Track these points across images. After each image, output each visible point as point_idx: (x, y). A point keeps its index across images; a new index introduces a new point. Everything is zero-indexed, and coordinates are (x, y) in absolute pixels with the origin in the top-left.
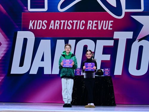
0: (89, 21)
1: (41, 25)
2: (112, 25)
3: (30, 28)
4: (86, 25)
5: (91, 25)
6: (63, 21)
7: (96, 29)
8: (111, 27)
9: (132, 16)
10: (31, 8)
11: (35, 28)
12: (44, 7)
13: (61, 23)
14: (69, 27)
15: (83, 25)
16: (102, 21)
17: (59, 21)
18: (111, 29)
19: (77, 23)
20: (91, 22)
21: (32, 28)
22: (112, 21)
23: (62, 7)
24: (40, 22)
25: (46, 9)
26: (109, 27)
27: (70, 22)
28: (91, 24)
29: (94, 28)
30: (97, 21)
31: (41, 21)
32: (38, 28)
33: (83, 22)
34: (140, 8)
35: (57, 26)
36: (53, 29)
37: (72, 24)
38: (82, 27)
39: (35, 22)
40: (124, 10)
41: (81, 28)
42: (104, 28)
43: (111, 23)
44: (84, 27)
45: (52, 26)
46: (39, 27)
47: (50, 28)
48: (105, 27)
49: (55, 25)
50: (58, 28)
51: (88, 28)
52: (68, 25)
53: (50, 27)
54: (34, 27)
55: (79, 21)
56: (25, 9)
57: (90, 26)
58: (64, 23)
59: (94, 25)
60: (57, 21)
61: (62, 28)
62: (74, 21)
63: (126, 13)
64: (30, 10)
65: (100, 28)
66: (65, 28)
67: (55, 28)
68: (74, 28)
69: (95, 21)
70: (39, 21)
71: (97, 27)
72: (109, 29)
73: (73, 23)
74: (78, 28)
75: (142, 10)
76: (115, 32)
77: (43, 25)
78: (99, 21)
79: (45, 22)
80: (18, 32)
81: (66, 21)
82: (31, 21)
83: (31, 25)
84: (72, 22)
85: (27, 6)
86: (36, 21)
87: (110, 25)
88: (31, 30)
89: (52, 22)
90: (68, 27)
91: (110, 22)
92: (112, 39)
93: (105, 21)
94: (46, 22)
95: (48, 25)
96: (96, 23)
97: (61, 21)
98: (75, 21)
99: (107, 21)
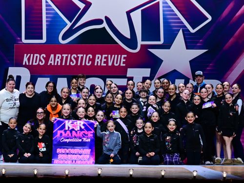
0: (97, 56)
1: (38, 59)
2: (124, 60)
3: (24, 64)
4: (93, 60)
5: (100, 60)
6: (65, 56)
7: (105, 65)
8: (124, 63)
9: (149, 50)
10: (26, 39)
11: (30, 64)
12: (41, 38)
13: (62, 57)
14: (73, 63)
15: (90, 59)
16: (113, 56)
17: (60, 56)
18: (124, 65)
19: (82, 58)
20: (100, 56)
21: (27, 64)
22: (126, 56)
23: (64, 38)
24: (37, 57)
25: (44, 40)
26: (122, 62)
27: (74, 57)
28: (100, 58)
29: (103, 64)
30: (106, 56)
31: (38, 55)
32: (34, 64)
33: (90, 57)
34: (159, 40)
35: (58, 62)
36: (53, 64)
37: (77, 59)
38: (89, 63)
39: (30, 56)
40: (140, 42)
41: (87, 64)
42: (115, 64)
43: (124, 58)
44: (90, 62)
45: (51, 61)
46: (36, 62)
47: (49, 64)
48: (117, 63)
49: (55, 60)
50: (59, 64)
51: (96, 64)
52: (71, 60)
53: (50, 62)
54: (29, 62)
55: (85, 55)
56: (18, 40)
57: (98, 62)
58: (67, 58)
59: (104, 60)
60: (57, 55)
61: (63, 64)
62: (78, 55)
63: (142, 46)
64: (24, 41)
65: (110, 64)
66: (68, 64)
67: (56, 64)
68: (79, 64)
69: (104, 56)
70: (35, 55)
71: (106, 62)
72: (122, 65)
73: (78, 57)
74: (83, 64)
75: (161, 42)
76: (129, 69)
77: (40, 60)
78: (109, 56)
79: (43, 57)
80: (10, 68)
81: (69, 55)
82: (25, 55)
83: (25, 59)
84: (76, 57)
85: (21, 37)
86: (32, 55)
87: (123, 60)
88: (26, 66)
89: (52, 56)
90: (71, 63)
91: (123, 56)
92: (125, 77)
93: (116, 56)
94: (45, 56)
95: (47, 59)
96: (105, 58)
97: (63, 55)
98: (80, 56)
99: (120, 56)
